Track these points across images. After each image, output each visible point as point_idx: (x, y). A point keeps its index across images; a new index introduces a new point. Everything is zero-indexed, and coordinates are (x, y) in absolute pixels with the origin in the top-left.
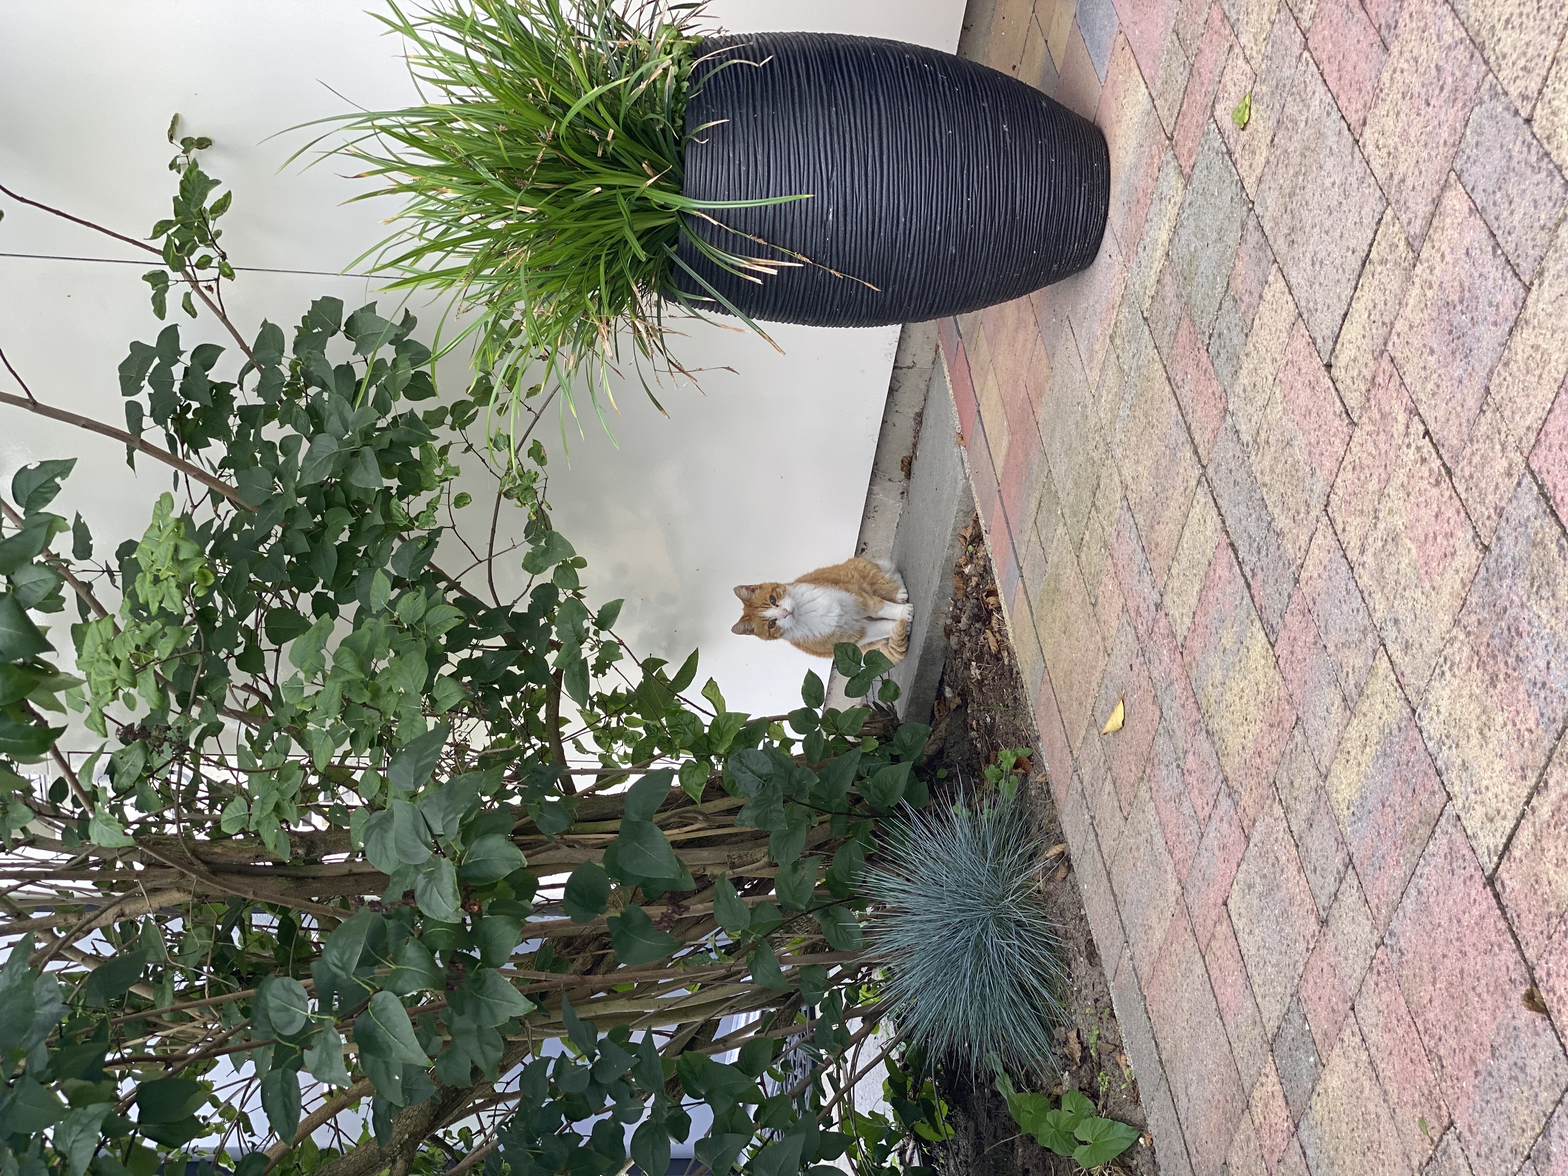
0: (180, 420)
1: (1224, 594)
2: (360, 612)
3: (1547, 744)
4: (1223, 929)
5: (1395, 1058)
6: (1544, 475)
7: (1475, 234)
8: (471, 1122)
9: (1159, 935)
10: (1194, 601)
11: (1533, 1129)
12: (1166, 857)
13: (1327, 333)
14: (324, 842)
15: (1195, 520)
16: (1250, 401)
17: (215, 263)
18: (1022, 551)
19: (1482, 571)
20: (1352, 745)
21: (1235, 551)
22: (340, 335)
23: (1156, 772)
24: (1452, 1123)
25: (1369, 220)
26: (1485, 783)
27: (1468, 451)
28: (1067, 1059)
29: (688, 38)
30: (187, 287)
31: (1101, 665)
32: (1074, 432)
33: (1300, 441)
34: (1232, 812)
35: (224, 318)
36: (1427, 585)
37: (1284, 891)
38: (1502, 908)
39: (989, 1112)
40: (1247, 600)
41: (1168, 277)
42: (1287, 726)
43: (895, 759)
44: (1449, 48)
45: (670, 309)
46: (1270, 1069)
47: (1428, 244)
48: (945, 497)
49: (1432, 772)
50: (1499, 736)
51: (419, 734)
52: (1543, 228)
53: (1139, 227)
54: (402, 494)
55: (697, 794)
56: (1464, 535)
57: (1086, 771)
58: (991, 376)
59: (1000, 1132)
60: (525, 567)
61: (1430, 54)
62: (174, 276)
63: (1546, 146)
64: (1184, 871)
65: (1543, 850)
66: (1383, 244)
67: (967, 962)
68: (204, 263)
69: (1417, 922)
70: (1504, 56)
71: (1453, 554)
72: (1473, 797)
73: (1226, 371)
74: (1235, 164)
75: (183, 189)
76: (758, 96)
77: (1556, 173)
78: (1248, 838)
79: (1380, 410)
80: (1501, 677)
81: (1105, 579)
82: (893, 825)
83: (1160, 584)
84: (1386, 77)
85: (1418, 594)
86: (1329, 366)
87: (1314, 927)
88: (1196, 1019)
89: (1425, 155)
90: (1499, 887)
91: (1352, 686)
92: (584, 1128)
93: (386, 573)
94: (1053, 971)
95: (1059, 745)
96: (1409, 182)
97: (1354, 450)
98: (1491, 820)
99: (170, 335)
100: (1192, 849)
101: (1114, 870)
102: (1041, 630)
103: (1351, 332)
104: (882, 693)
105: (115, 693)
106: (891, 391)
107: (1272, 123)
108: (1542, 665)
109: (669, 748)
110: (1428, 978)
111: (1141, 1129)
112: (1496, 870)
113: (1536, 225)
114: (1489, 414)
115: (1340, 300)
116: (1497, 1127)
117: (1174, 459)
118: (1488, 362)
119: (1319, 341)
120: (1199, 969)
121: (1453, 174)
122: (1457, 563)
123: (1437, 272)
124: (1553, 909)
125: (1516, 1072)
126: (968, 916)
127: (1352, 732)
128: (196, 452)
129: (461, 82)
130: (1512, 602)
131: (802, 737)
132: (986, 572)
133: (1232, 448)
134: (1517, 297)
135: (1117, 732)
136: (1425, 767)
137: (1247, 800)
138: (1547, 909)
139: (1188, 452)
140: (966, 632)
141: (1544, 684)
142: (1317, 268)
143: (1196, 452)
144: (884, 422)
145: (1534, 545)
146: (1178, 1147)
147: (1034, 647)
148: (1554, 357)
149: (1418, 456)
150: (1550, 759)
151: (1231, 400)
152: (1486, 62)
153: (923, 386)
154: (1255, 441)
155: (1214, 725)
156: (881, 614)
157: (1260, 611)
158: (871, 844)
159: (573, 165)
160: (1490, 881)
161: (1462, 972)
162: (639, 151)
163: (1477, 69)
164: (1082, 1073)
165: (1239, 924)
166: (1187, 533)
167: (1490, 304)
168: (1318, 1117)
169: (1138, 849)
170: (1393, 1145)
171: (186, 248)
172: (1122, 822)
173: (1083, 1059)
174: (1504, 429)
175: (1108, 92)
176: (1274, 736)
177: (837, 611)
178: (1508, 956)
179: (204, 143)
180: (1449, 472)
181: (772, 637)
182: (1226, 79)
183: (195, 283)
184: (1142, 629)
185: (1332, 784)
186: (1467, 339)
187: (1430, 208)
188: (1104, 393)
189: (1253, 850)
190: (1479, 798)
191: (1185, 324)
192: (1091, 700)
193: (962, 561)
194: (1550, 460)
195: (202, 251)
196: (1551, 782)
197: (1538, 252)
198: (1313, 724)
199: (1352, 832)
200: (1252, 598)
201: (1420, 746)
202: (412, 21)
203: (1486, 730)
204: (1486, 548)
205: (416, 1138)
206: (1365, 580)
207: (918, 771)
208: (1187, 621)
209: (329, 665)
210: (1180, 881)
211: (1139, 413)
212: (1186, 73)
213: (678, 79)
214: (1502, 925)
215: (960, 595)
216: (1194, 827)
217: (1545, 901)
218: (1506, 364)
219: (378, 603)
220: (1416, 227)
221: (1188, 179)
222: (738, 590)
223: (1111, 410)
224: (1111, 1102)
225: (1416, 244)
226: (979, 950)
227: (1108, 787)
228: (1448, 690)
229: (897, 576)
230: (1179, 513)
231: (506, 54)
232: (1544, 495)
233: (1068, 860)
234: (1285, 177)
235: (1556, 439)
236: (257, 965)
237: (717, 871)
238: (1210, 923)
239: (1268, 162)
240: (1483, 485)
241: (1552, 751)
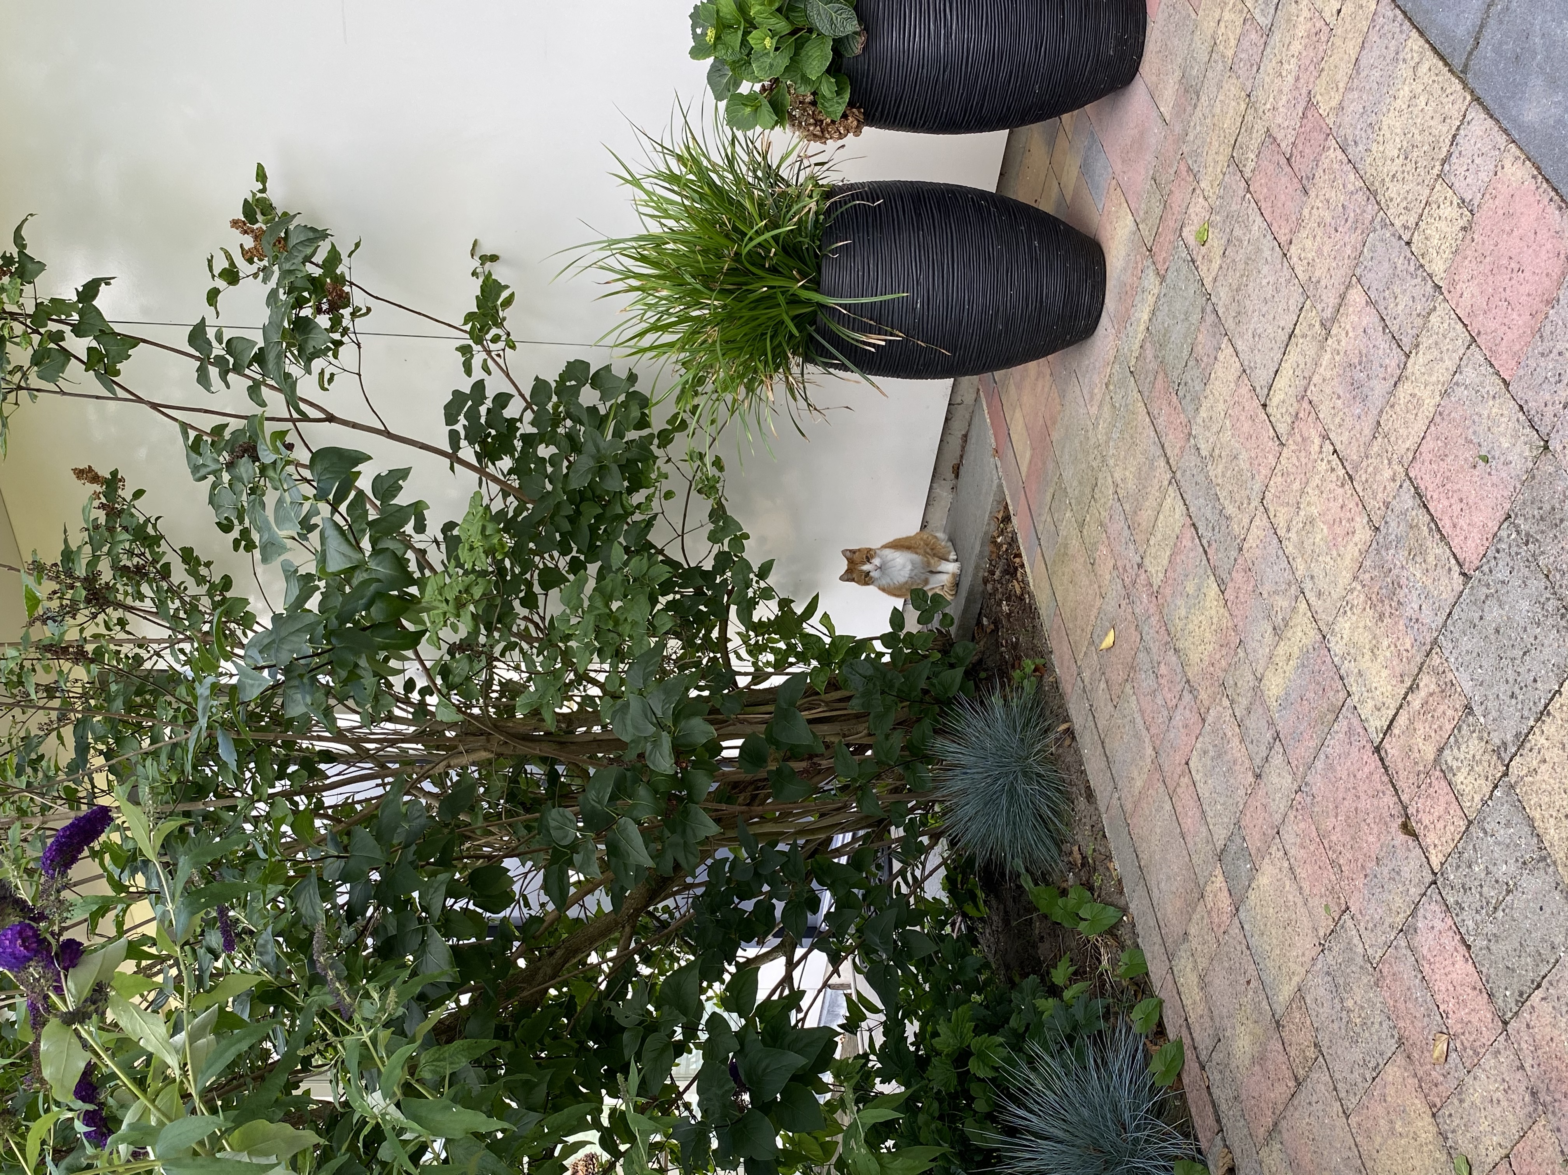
0: (483, 443)
1: (1188, 557)
2: (601, 568)
3: (1419, 659)
4: (1186, 780)
5: (1307, 866)
6: (1419, 481)
7: (1370, 319)
8: (670, 902)
9: (1139, 784)
10: (1165, 562)
11: (1405, 912)
12: (1144, 732)
13: (1264, 383)
14: (578, 719)
15: (1167, 508)
16: (1208, 429)
17: (503, 338)
18: (1040, 528)
19: (1374, 544)
20: (1280, 660)
21: (1196, 529)
22: (588, 385)
23: (1138, 676)
24: (1348, 908)
25: (1294, 308)
26: (1374, 685)
27: (1364, 464)
28: (1071, 866)
29: (822, 186)
30: (484, 355)
31: (1098, 603)
32: (1078, 448)
33: (1244, 456)
34: (1193, 703)
35: (508, 375)
36: (1334, 553)
37: (1230, 756)
38: (1386, 768)
39: (1014, 898)
40: (1205, 562)
41: (1148, 344)
42: (1233, 646)
43: (952, 666)
44: (1352, 193)
45: (810, 368)
46: (1218, 871)
47: (1336, 325)
48: (984, 491)
49: (1337, 677)
50: (1385, 653)
51: (646, 648)
52: (1419, 315)
53: (1127, 310)
54: (630, 491)
55: (821, 687)
56: (1361, 521)
57: (1086, 675)
58: (1018, 410)
59: (1022, 912)
60: (709, 539)
61: (1338, 197)
62: (476, 348)
63: (1421, 261)
64: (1158, 742)
65: (1415, 729)
66: (1304, 324)
67: (1004, 801)
68: (496, 339)
69: (1325, 776)
70: (1391, 200)
71: (1353, 533)
72: (1365, 694)
73: (1191, 408)
74: (1197, 269)
75: (482, 291)
76: (870, 224)
77: (1428, 278)
78: (1204, 720)
79: (1301, 436)
80: (1387, 615)
81: (1101, 547)
82: (952, 710)
83: (1141, 551)
84: (1306, 212)
85: (1328, 559)
86: (1264, 406)
87: (1251, 779)
88: (1165, 840)
89: (1334, 265)
90: (1383, 753)
91: (1280, 620)
92: (748, 906)
93: (620, 544)
94: (1062, 806)
95: (1067, 657)
96: (1323, 283)
97: (1283, 462)
98: (1379, 710)
99: (479, 386)
100: (1164, 727)
101: (1107, 741)
102: (1053, 581)
103: (1281, 383)
104: (942, 622)
105: (445, 622)
106: (947, 420)
107: (1224, 241)
108: (1416, 607)
109: (802, 658)
110: (1332, 813)
111: (1125, 911)
112: (1381, 742)
113: (1414, 313)
114: (1380, 439)
115: (1273, 361)
116: (1379, 910)
117: (1152, 468)
118: (1379, 404)
119: (1258, 389)
120: (1168, 806)
121: (1354, 278)
122: (1356, 538)
123: (1343, 343)
124: (1422, 768)
125: (1393, 874)
126: (1004, 770)
127: (1281, 650)
128: (494, 464)
129: (669, 217)
130: (1395, 565)
131: (890, 651)
132: (1013, 541)
133: (1194, 460)
134: (1400, 361)
135: (1109, 649)
136: (1332, 674)
137: (1203, 695)
138: (1417, 768)
139: (1162, 462)
140: (999, 582)
141: (1417, 620)
142: (1257, 339)
143: (1168, 462)
144: (941, 440)
145: (1411, 527)
146: (1152, 923)
147: (1050, 592)
148: (1426, 402)
149: (1329, 467)
150: (1420, 669)
151: (1194, 427)
152: (1378, 203)
153: (967, 416)
154: (1211, 455)
155: (1180, 645)
156: (939, 569)
157: (1214, 570)
158: (938, 722)
159: (747, 273)
160: (1377, 749)
161: (1356, 809)
162: (791, 263)
163: (1372, 208)
164: (1082, 873)
165: (1197, 777)
166: (1161, 516)
167: (1381, 366)
168: (1253, 904)
169: (1124, 726)
170: (1306, 922)
171: (484, 329)
172: (1113, 709)
173: (1083, 865)
174: (1390, 449)
175: (1104, 218)
176: (1224, 652)
177: (909, 567)
178: (1389, 799)
179: (494, 258)
180: (1350, 477)
181: (866, 584)
182: (1191, 210)
183: (489, 353)
184: (1127, 581)
185: (1265, 685)
186: (1365, 389)
187: (1338, 301)
188: (1101, 422)
189: (1207, 728)
190: (1370, 695)
191: (1161, 376)
192: (1090, 628)
193: (995, 534)
194: (1423, 471)
195: (494, 331)
196: (1421, 685)
197: (1415, 331)
198: (1251, 645)
199: (1279, 717)
200: (1208, 560)
201: (1328, 660)
202: (638, 177)
203: (1375, 650)
204: (1377, 529)
205: (637, 912)
206: (1290, 549)
207: (968, 674)
208: (1161, 575)
209: (586, 604)
210: (1154, 748)
211: (1127, 436)
212: (1162, 206)
213: (817, 213)
214: (1385, 779)
215: (994, 556)
216: (1166, 713)
217: (1416, 763)
218: (1392, 406)
219: (616, 563)
220: (1328, 314)
221: (1163, 279)
222: (844, 552)
223: (1106, 434)
224: (1103, 893)
225: (1328, 324)
226: (1012, 793)
227: (1103, 685)
228: (1349, 624)
229: (950, 544)
230: (1155, 504)
231: (702, 197)
232: (1418, 494)
233: (1073, 733)
234: (1233, 278)
235: (1427, 457)
236: (534, 799)
237: (833, 739)
238: (1176, 776)
239: (1221, 267)
240: (1375, 487)
241: (1422, 664)
